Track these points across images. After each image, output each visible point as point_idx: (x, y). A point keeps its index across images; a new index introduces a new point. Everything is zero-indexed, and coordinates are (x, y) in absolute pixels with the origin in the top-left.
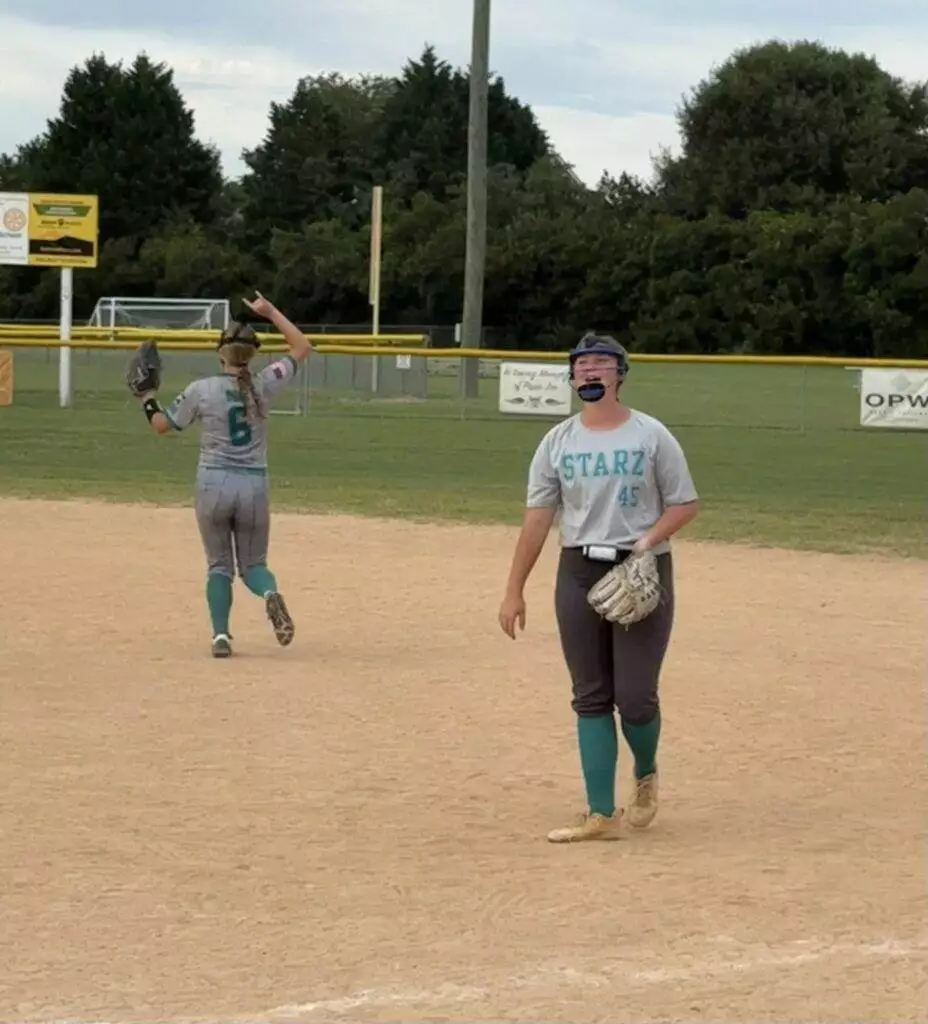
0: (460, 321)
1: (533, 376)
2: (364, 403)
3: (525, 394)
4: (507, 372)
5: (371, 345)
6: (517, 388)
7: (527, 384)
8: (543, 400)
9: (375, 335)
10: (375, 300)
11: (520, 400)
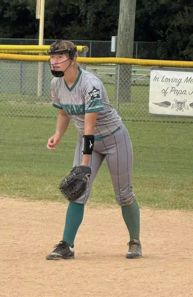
0: (115, 34)
1: (179, 82)
2: (29, 106)
3: (171, 98)
4: (156, 79)
5: (37, 54)
6: (165, 93)
7: (173, 90)
8: (187, 104)
9: (41, 45)
10: (40, 15)
11: (167, 104)
